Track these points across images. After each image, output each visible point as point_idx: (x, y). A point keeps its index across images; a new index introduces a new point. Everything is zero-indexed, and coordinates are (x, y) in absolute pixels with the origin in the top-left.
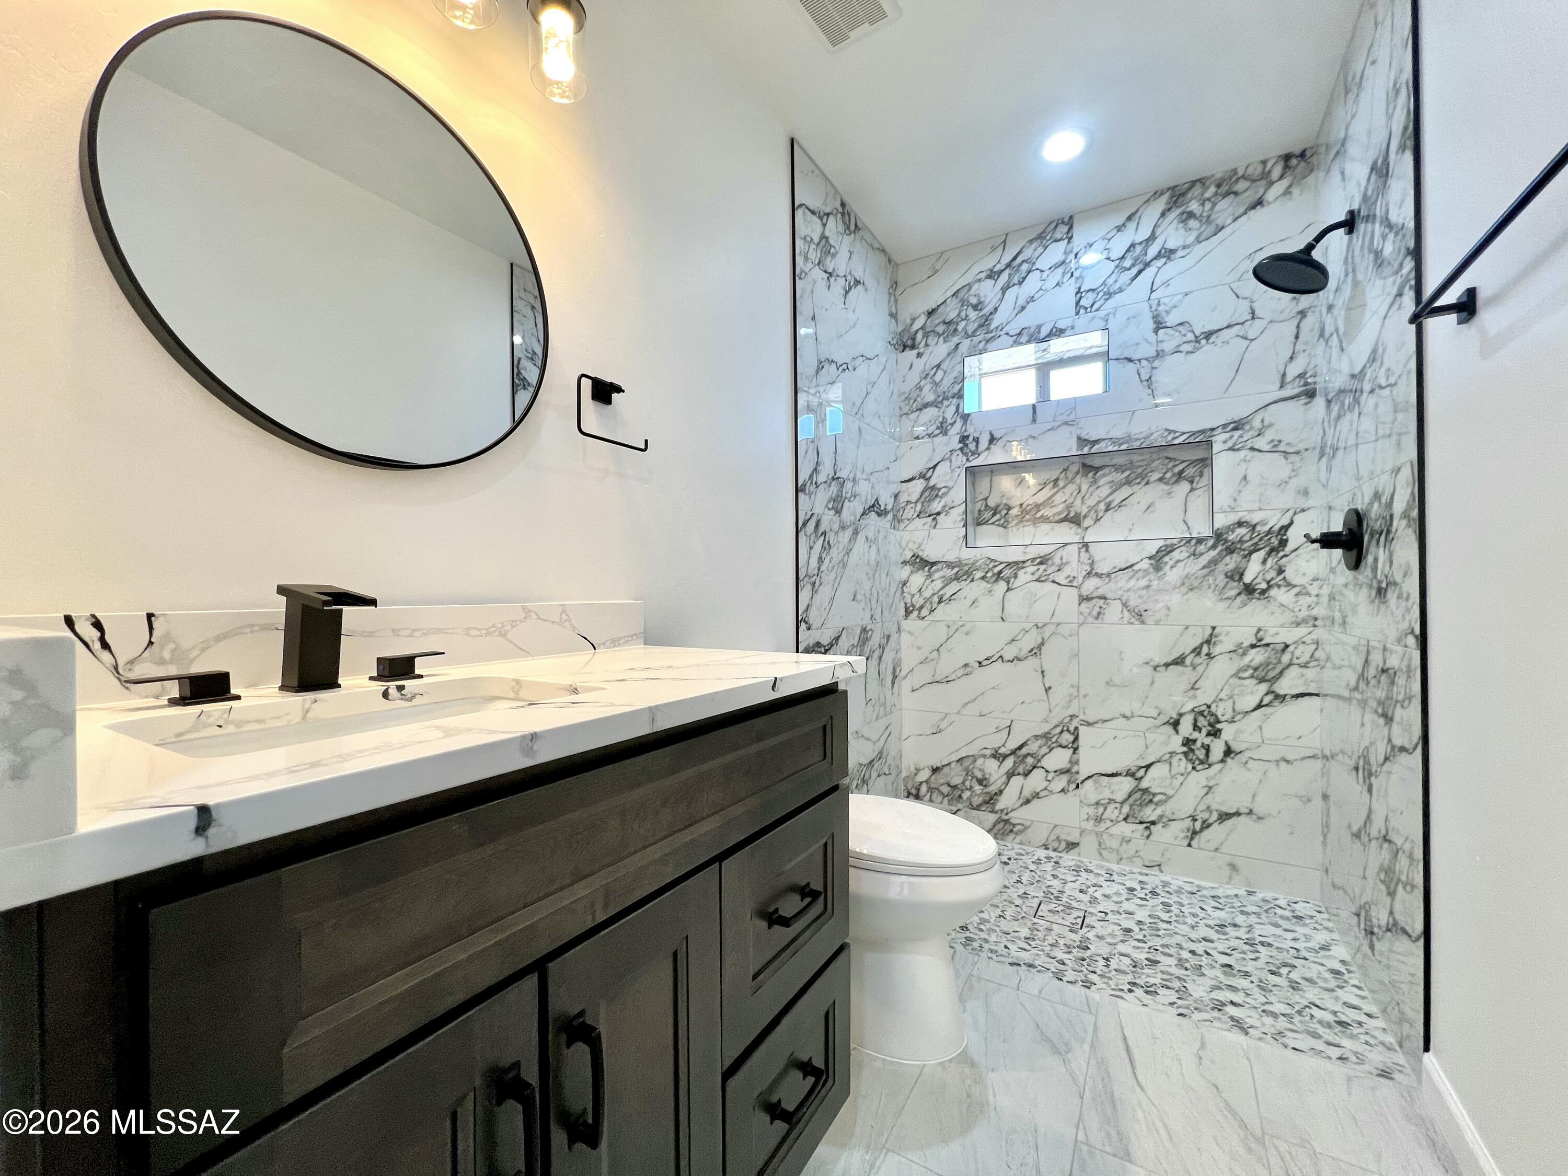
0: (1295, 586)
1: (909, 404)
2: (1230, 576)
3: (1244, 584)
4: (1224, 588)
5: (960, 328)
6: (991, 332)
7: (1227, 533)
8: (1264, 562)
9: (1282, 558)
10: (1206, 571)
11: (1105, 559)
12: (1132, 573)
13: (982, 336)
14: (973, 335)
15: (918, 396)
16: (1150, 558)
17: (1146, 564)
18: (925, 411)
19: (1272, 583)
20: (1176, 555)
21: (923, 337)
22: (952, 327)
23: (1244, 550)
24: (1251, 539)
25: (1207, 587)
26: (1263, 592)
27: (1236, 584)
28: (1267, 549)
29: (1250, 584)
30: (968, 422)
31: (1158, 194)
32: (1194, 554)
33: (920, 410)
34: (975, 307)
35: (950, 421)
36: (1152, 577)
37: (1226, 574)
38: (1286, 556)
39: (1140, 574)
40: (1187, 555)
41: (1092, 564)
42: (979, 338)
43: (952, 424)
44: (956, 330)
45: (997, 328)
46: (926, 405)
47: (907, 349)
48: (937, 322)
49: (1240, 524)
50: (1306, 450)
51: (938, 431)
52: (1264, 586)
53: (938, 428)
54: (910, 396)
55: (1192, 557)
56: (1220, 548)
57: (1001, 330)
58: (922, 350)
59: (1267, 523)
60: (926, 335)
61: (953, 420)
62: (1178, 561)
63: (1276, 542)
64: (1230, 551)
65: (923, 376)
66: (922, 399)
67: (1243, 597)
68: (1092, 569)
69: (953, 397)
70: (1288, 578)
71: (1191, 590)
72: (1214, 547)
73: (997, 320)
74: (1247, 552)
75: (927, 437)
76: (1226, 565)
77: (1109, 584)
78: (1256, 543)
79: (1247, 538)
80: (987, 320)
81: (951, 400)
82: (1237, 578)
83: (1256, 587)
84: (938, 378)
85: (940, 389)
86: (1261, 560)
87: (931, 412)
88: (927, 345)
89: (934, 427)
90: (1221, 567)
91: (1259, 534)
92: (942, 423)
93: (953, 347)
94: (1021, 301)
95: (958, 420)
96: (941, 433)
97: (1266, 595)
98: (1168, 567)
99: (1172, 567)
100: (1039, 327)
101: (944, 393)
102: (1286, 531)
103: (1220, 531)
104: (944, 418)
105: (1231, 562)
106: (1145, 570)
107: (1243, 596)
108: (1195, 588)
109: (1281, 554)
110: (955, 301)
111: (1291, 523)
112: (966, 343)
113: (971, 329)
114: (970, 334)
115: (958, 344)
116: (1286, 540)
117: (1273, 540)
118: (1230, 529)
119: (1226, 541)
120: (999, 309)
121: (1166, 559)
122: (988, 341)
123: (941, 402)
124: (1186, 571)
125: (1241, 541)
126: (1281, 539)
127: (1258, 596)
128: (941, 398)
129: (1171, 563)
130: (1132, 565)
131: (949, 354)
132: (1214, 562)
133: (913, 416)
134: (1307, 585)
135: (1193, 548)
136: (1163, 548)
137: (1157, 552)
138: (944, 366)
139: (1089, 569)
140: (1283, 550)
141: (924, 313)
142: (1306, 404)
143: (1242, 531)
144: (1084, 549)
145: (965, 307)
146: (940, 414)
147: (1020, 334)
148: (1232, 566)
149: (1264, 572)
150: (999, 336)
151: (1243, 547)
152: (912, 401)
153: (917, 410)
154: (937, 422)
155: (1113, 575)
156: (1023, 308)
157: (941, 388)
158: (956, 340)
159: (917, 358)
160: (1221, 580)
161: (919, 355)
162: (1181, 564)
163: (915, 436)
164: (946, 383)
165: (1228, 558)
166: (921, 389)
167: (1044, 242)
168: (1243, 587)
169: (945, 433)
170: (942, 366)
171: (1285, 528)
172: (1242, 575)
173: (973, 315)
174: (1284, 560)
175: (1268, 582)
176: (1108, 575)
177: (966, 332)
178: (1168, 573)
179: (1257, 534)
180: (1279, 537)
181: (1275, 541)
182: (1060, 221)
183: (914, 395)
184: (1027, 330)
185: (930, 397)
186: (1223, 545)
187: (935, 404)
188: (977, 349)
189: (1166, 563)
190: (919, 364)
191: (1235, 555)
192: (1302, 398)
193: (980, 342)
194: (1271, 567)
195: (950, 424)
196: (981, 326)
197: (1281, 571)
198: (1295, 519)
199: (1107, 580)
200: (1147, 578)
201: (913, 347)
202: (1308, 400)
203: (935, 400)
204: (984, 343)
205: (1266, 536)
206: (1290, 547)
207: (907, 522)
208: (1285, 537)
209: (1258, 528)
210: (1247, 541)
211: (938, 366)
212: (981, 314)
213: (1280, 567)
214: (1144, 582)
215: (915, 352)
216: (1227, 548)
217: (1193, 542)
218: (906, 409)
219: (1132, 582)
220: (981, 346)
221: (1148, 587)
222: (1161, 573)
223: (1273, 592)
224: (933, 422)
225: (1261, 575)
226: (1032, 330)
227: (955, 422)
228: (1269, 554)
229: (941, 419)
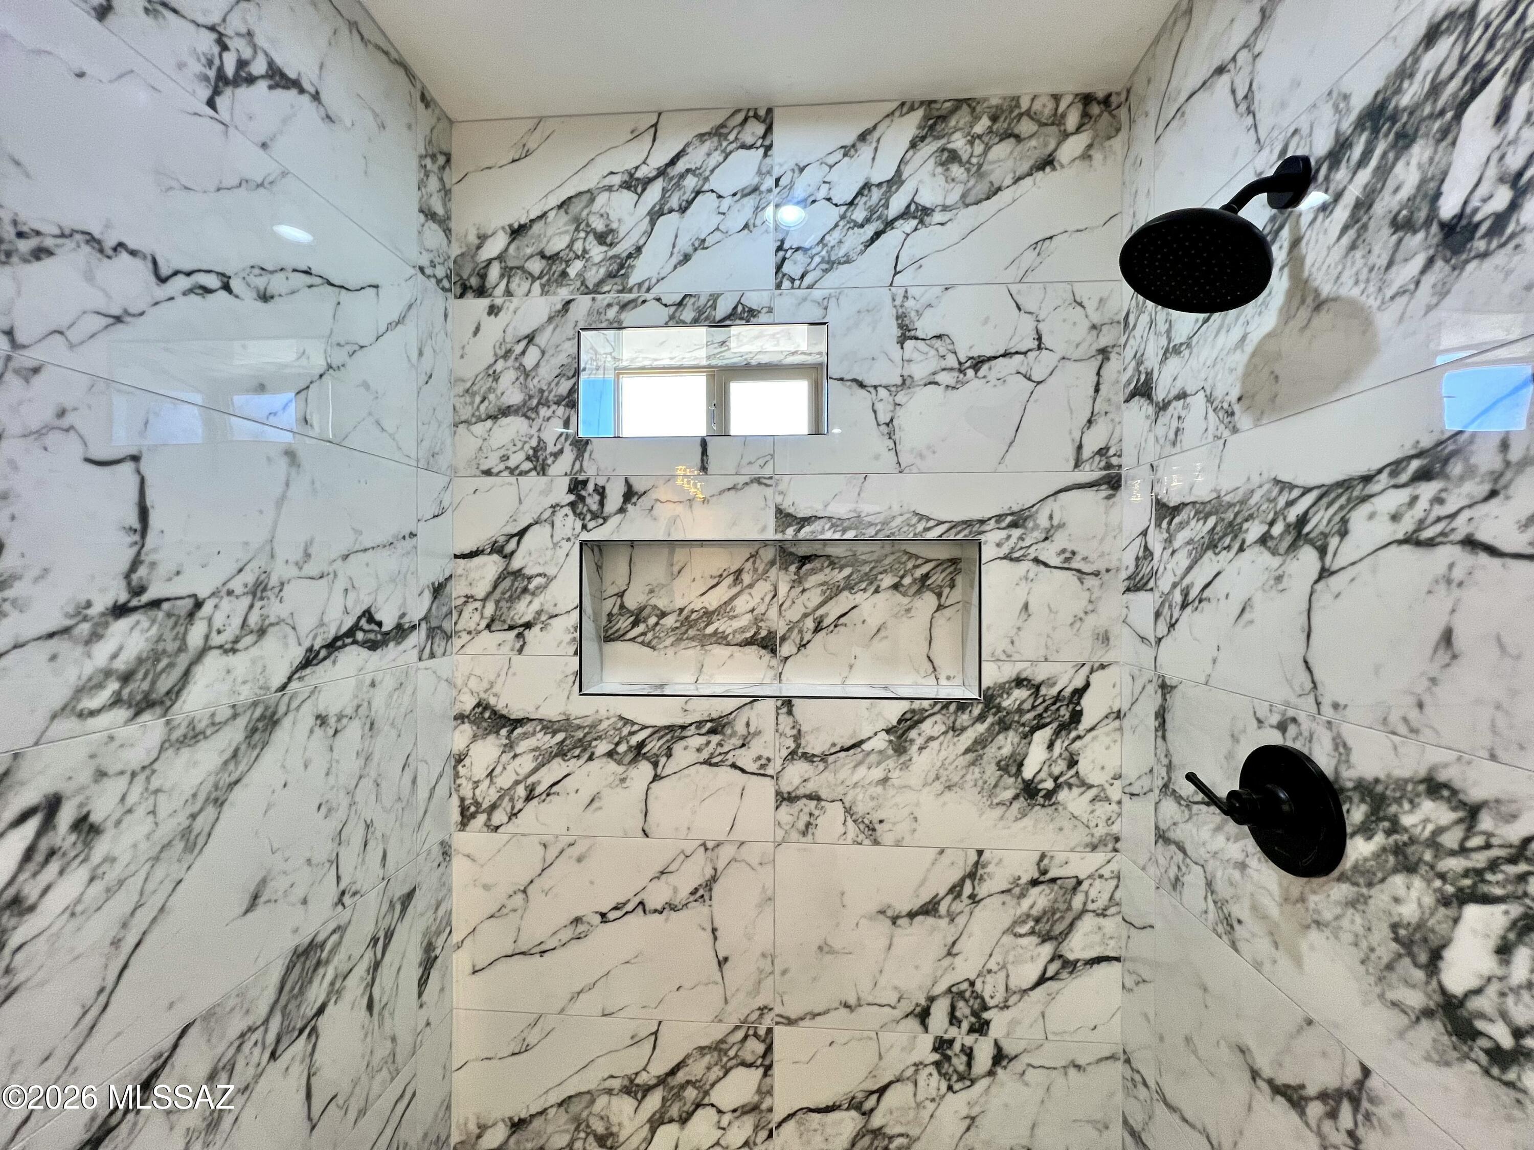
0: (1090, 787)
1: (472, 403)
2: (1003, 767)
3: (1023, 780)
4: (996, 786)
5: (572, 271)
6: (630, 291)
7: (1001, 696)
8: (1051, 746)
9: (1074, 741)
10: (970, 757)
11: (818, 729)
12: (860, 756)
13: (613, 295)
14: (596, 290)
15: (491, 389)
16: (888, 731)
17: (880, 742)
18: (504, 421)
19: (1061, 780)
20: (928, 727)
21: (502, 276)
22: (558, 268)
23: (1023, 725)
24: (1034, 707)
25: (972, 783)
26: (1050, 794)
27: (1012, 780)
28: (1055, 725)
29: (1032, 781)
30: (586, 455)
31: (905, 107)
32: (953, 729)
33: (493, 418)
34: (601, 238)
35: (551, 448)
36: (891, 763)
37: (998, 763)
38: (1079, 737)
39: (873, 758)
40: (943, 729)
41: (797, 737)
42: (608, 298)
43: (557, 455)
44: (564, 274)
45: (640, 285)
46: (506, 411)
47: (470, 295)
48: (529, 251)
49: (1019, 682)
50: (1108, 571)
51: (527, 465)
52: (1049, 785)
53: (528, 458)
54: (475, 388)
55: (951, 733)
56: (990, 720)
57: (648, 290)
58: (498, 301)
59: (1055, 684)
60: (508, 272)
61: (559, 447)
62: (931, 739)
63: (1067, 716)
64: (1004, 726)
65: (501, 353)
66: (498, 398)
67: (1021, 803)
68: (798, 746)
69: (558, 403)
70: (1081, 773)
71: (949, 788)
72: (981, 718)
73: (640, 271)
74: (1027, 729)
75: (506, 473)
76: (1000, 748)
77: (826, 773)
78: (1040, 716)
79: (1027, 706)
80: (622, 266)
81: (554, 407)
82: (1013, 770)
83: (1040, 787)
84: (530, 360)
85: (533, 384)
86: (1047, 742)
87: (514, 426)
88: (508, 293)
89: (521, 456)
90: (991, 753)
91: (1044, 701)
92: (535, 450)
93: (559, 306)
94: (684, 245)
95: (568, 448)
96: (535, 468)
97: (1053, 800)
98: (914, 748)
99: (921, 749)
100: (714, 298)
101: (542, 391)
102: (1080, 697)
103: (990, 692)
104: (540, 440)
105: (1007, 743)
106: (880, 752)
107: (1022, 799)
108: (955, 785)
109: (1073, 734)
110: (563, 218)
111: (1087, 685)
112: (583, 304)
113: (593, 276)
114: (591, 287)
115: (569, 302)
116: (1080, 713)
117: (1063, 711)
118: (1004, 689)
119: (999, 708)
120: (644, 250)
121: (913, 734)
122: (624, 307)
123: (535, 409)
124: (943, 754)
125: (1020, 711)
126: (1074, 709)
127: (1041, 801)
128: (534, 402)
129: (920, 741)
130: (861, 742)
131: (550, 319)
132: (980, 743)
133: (480, 429)
134: (1107, 786)
135: (952, 719)
136: (908, 716)
137: (900, 721)
138: (541, 340)
139: (793, 746)
140: (1076, 729)
141: (503, 228)
142: (1108, 498)
143: (1021, 694)
144: (785, 710)
145: (582, 234)
146: (533, 431)
147: (680, 304)
148: (1006, 751)
149: (1050, 762)
150: (644, 302)
151: (1023, 720)
152: (478, 399)
153: (490, 417)
154: (527, 447)
155: (831, 759)
156: (687, 258)
157: (535, 381)
158: (564, 293)
159: (490, 314)
160: (991, 772)
161: (493, 310)
162: (934, 745)
163: (484, 467)
164: (546, 372)
165: (1001, 737)
166: (496, 377)
167: (725, 144)
168: (1021, 786)
169: (542, 470)
170: (537, 340)
171: (1079, 693)
172: (1021, 765)
173: (597, 252)
174: (1078, 744)
175: (1056, 779)
176: (824, 758)
177: (583, 283)
178: (915, 757)
179: (1040, 700)
180: (1071, 707)
181: (1065, 713)
182: (751, 114)
183: (484, 385)
184: (693, 300)
185: (514, 397)
186: (995, 714)
187: (526, 411)
188: (603, 317)
189: (912, 741)
190: (493, 328)
191: (1011, 733)
192: (1104, 487)
193: (609, 305)
194: (1061, 755)
195: (551, 454)
196: (611, 275)
197: (1072, 763)
198: (1094, 678)
199: (821, 766)
200: (883, 766)
201: (481, 292)
202: (1111, 492)
203: (525, 402)
204: (616, 308)
205: (1054, 704)
206: (1086, 723)
207: (465, 637)
208: (1078, 708)
209: (1043, 691)
210: (1029, 711)
211: (530, 338)
212: (610, 253)
213: (1071, 755)
214: (878, 773)
215: (485, 302)
216: (1001, 721)
217: (953, 707)
218: (466, 413)
219: (862, 771)
220: (612, 313)
221: (885, 780)
222: (904, 758)
223: (1063, 795)
224: (519, 445)
225: (1046, 768)
226: (702, 301)
227: (561, 451)
228: (1057, 733)
229: (534, 443)
